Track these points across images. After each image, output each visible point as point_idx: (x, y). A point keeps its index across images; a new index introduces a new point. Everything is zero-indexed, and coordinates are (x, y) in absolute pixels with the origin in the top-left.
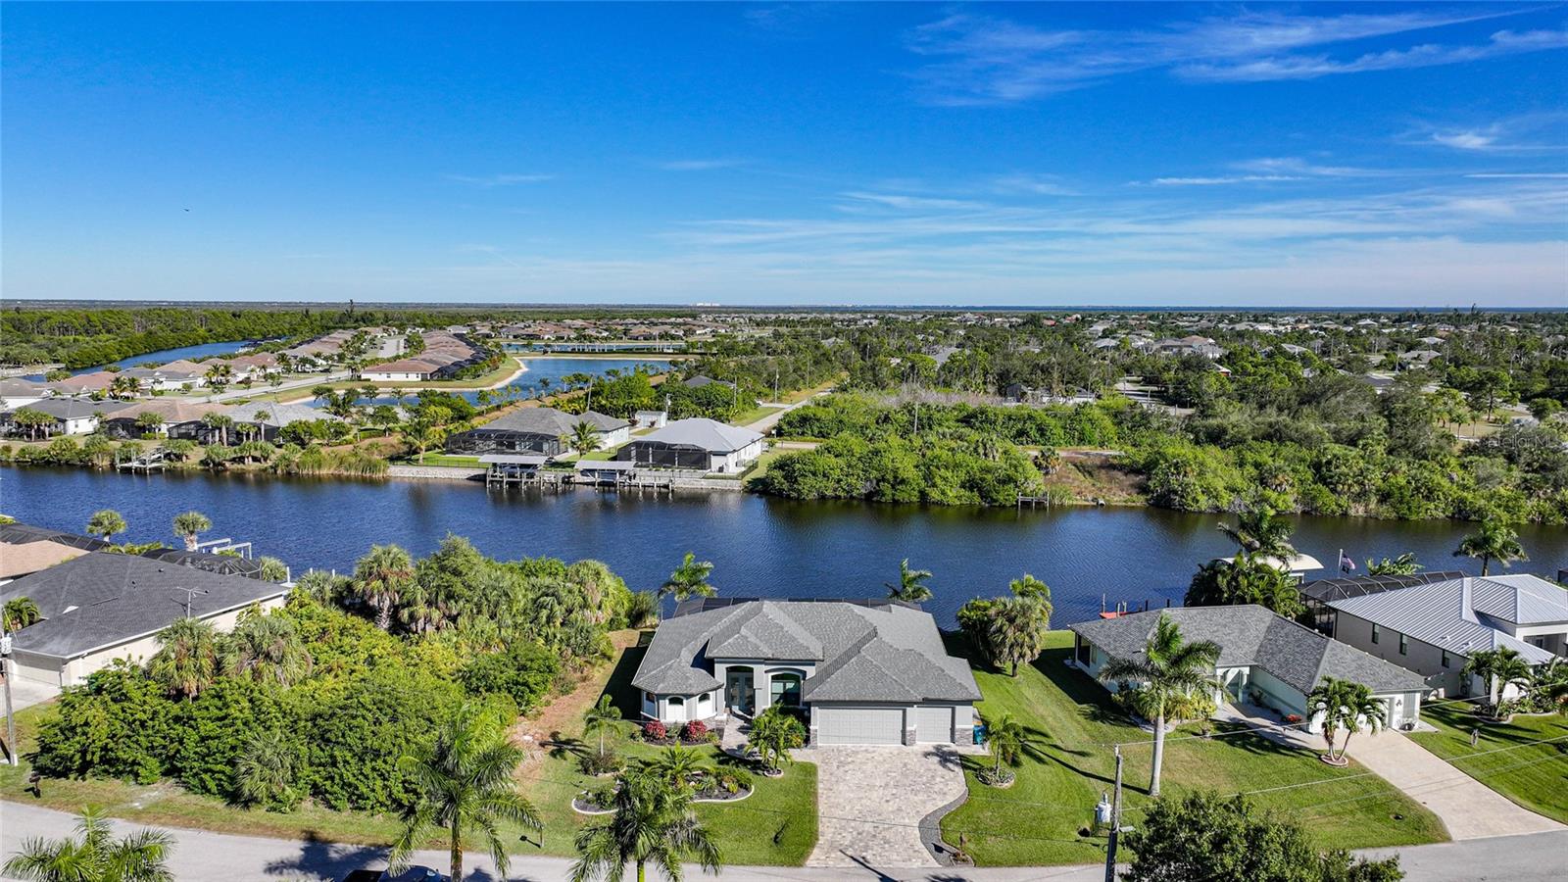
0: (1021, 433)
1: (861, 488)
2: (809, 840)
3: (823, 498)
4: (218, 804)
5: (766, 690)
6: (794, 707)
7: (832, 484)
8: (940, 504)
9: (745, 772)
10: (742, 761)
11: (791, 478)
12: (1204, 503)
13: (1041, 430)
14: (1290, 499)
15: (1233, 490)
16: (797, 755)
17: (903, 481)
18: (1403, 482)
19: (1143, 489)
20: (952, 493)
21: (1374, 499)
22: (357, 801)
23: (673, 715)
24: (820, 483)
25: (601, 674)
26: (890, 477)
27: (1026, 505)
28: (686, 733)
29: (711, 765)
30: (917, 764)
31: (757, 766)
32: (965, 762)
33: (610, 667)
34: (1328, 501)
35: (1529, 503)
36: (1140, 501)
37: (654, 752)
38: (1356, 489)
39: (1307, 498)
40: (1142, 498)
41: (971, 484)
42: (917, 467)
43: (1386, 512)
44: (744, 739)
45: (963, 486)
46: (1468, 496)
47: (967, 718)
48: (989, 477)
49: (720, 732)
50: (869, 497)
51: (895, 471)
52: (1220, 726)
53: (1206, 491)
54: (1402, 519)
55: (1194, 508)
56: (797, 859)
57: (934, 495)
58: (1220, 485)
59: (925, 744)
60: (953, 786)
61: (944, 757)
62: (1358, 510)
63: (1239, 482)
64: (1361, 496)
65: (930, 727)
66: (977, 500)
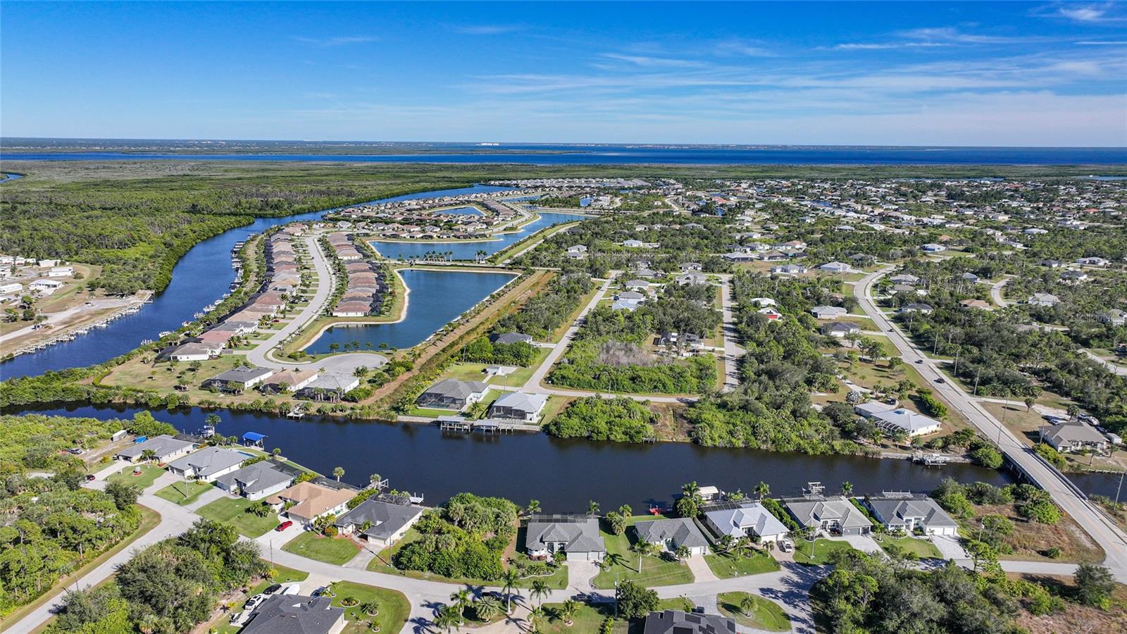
0: (655, 387)
1: (585, 434)
2: (567, 584)
3: (571, 437)
4: (442, 576)
5: (557, 547)
6: (563, 552)
7: (574, 432)
8: (614, 441)
9: (552, 568)
10: (552, 565)
11: (558, 429)
12: (710, 443)
13: (664, 386)
14: (740, 442)
15: (720, 437)
16: (564, 564)
17: (601, 433)
18: (781, 436)
19: (689, 434)
20: (619, 437)
21: (770, 442)
22: (473, 576)
23: (535, 554)
24: (569, 431)
25: (514, 537)
26: (596, 431)
27: (646, 442)
28: (539, 558)
29: (545, 567)
30: (590, 565)
31: (555, 566)
32: (601, 565)
33: (516, 535)
34: (754, 444)
35: (822, 446)
36: (688, 440)
37: (533, 563)
38: (765, 438)
39: (747, 441)
40: (689, 438)
41: (625, 433)
42: (607, 423)
43: (773, 449)
44: (552, 559)
45: (623, 433)
46: (801, 442)
47: (602, 555)
48: (633, 432)
49: (546, 557)
50: (588, 437)
51: (598, 428)
52: (661, 553)
53: (711, 439)
54: (777, 451)
55: (706, 445)
56: (564, 588)
57: (612, 437)
58: (716, 436)
59: (592, 560)
60: (597, 570)
61: (596, 563)
62: (764, 447)
63: (724, 435)
64: (764, 442)
65: (593, 556)
66: (628, 440)
